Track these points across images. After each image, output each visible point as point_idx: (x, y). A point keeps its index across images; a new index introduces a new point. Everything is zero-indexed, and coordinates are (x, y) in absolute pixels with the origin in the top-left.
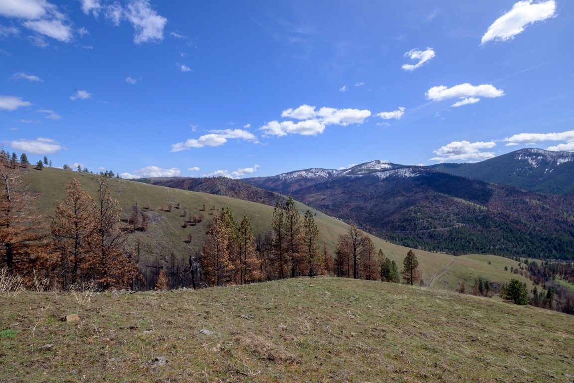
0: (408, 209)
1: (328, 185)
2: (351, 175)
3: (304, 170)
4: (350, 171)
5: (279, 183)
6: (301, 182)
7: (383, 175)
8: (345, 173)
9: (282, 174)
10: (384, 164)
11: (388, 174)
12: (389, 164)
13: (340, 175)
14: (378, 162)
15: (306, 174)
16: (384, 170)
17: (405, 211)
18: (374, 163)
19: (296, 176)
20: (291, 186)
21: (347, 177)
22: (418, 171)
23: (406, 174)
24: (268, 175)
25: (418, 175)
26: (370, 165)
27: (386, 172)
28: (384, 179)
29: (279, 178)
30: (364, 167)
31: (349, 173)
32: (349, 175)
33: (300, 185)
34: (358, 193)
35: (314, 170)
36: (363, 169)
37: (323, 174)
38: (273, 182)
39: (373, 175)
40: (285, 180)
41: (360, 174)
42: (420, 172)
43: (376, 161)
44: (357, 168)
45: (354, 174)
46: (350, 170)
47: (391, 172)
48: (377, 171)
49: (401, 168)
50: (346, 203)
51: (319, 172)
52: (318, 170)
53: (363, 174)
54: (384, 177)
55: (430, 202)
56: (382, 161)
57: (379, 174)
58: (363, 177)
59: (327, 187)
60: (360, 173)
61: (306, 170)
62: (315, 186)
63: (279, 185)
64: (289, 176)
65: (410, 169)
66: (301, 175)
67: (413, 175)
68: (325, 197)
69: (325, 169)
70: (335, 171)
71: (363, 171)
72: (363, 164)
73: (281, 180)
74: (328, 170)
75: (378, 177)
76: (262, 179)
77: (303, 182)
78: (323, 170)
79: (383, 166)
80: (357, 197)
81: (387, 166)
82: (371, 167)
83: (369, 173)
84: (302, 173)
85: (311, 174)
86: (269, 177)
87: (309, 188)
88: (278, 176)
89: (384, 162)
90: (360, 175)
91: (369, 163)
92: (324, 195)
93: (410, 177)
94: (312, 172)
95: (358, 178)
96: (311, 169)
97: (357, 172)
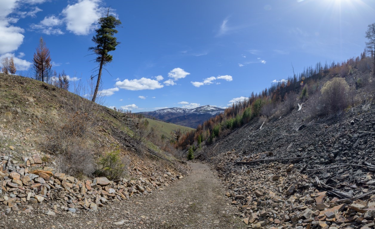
1: (186, 117)
3: (170, 109)
5: (157, 115)
6: (170, 115)
8: (193, 111)
9: (157, 111)
10: (212, 107)
11: (215, 113)
13: (190, 112)
14: (208, 106)
15: (171, 111)
16: (213, 111)
18: (207, 106)
19: (166, 112)
20: (164, 117)
21: (194, 113)
24: (150, 111)
26: (205, 107)
29: (156, 112)
30: (203, 109)
32: (196, 113)
33: (169, 117)
35: (175, 109)
37: (180, 111)
38: (153, 115)
39: (208, 113)
40: (160, 114)
44: (199, 109)
45: (198, 112)
46: (195, 110)
47: (216, 112)
48: (209, 111)
49: (221, 110)
51: (179, 110)
52: (177, 109)
53: (203, 112)
54: (214, 114)
56: (210, 106)
57: (211, 113)
58: (203, 114)
59: (186, 119)
60: (201, 111)
61: (171, 109)
62: (179, 117)
63: (157, 117)
64: (162, 112)
66: (169, 112)
68: (186, 124)
69: (181, 109)
70: (186, 110)
71: (203, 111)
72: (202, 107)
73: (157, 114)
74: (183, 109)
75: (210, 115)
76: (147, 113)
77: (171, 116)
78: (180, 109)
79: (211, 108)
81: (213, 108)
82: (205, 109)
83: (206, 112)
84: (169, 110)
85: (174, 111)
86: (150, 112)
87: (176, 118)
88: (155, 111)
89: (211, 106)
90: (202, 113)
92: (185, 123)
94: (175, 110)
95: (200, 115)
96: (174, 108)
97: (199, 111)
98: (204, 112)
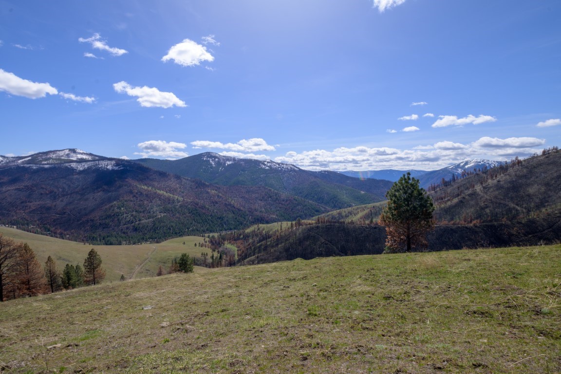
0: (111, 204)
2: (31, 165)
4: (29, 160)
7: (80, 167)
8: (20, 161)
10: (82, 154)
11: (86, 166)
12: (87, 154)
13: (11, 164)
14: (73, 151)
16: (81, 161)
17: (107, 207)
21: (24, 167)
22: (122, 164)
23: (108, 167)
25: (122, 168)
26: (61, 153)
27: (83, 164)
28: (81, 172)
30: (53, 156)
31: (29, 162)
32: (29, 165)
34: (43, 188)
36: (50, 158)
39: (67, 167)
41: (45, 164)
42: (124, 165)
43: (70, 150)
44: (41, 156)
45: (36, 164)
46: (30, 158)
47: (90, 164)
48: (72, 161)
49: (103, 160)
50: (22, 202)
53: (51, 164)
54: (81, 169)
55: (135, 196)
56: (78, 151)
57: (73, 165)
58: (50, 169)
60: (46, 162)
65: (113, 162)
67: (116, 168)
71: (51, 161)
72: (51, 152)
75: (72, 169)
79: (80, 156)
80: (42, 194)
81: (84, 157)
82: (62, 156)
83: (61, 164)
89: (81, 152)
90: (46, 166)
91: (60, 151)
93: (113, 170)
97: (41, 161)
98: (55, 164)
